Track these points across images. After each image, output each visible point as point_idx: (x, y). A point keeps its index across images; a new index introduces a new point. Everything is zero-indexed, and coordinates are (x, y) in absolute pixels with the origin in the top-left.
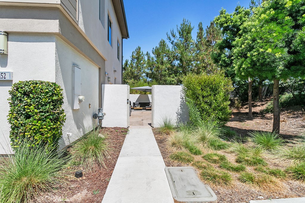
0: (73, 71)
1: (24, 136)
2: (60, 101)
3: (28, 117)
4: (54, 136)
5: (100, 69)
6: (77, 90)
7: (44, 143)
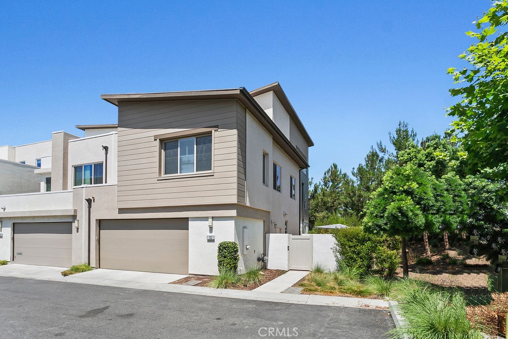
0: (243, 232)
1: (223, 265)
2: (237, 251)
3: (225, 257)
4: (235, 266)
5: (264, 221)
6: (245, 243)
7: (231, 269)
